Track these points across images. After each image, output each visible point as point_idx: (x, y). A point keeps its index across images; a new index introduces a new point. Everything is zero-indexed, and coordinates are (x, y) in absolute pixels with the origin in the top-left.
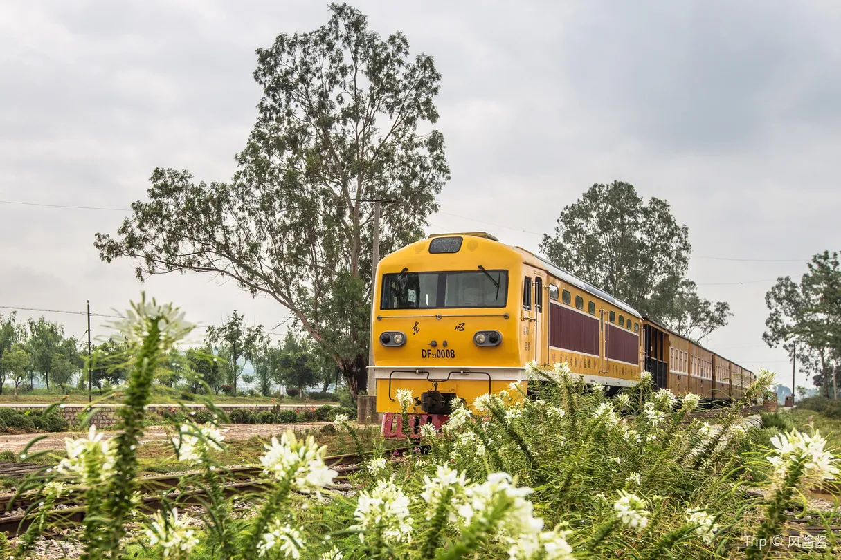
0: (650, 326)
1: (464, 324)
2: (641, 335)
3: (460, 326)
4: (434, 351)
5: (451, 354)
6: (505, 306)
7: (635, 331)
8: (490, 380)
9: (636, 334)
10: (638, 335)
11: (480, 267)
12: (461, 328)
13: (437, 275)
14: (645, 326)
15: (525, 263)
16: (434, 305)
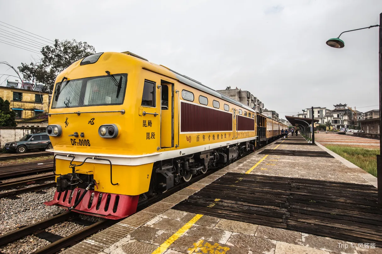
0: (259, 116)
1: (94, 119)
2: (255, 119)
3: (92, 121)
4: (77, 141)
5: (87, 143)
6: (122, 103)
7: (253, 118)
8: (111, 165)
9: (253, 119)
10: (254, 119)
11: (107, 72)
12: (92, 122)
13: (81, 81)
14: (257, 115)
15: (144, 68)
16: (77, 105)
